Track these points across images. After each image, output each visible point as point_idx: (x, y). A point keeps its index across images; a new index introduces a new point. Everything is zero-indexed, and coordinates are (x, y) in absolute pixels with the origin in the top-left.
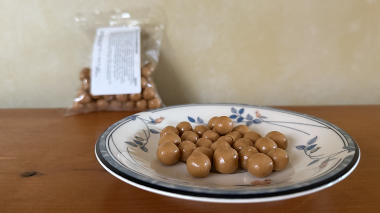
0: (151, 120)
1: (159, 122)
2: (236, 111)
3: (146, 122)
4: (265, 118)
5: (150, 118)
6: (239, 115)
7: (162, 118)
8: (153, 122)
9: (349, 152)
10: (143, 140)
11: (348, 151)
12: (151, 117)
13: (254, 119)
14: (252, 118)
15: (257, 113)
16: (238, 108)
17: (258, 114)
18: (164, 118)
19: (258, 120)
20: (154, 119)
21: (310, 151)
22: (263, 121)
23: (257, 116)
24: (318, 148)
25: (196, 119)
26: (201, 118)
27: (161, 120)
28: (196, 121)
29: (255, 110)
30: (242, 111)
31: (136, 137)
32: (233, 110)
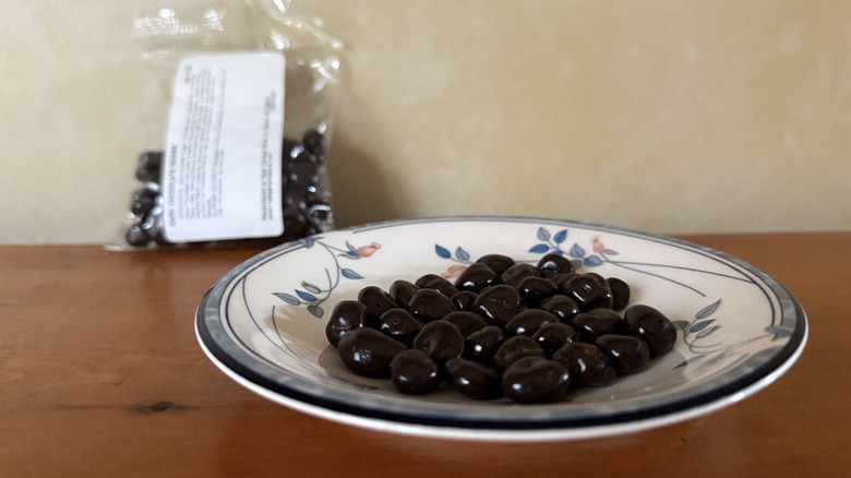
0: (348, 250)
1: (366, 255)
2: (549, 236)
3: (336, 253)
4: (614, 253)
5: (347, 244)
6: (555, 244)
7: (374, 247)
8: (353, 253)
9: (775, 339)
10: (320, 292)
11: (773, 336)
12: (350, 243)
13: (586, 256)
14: (584, 252)
15: (596, 241)
16: (554, 230)
17: (597, 245)
18: (380, 247)
19: (597, 257)
20: (357, 246)
21: (696, 334)
22: (608, 261)
23: (596, 249)
24: (715, 328)
25: (453, 251)
26: (464, 248)
27: (372, 250)
28: (453, 255)
29: (592, 234)
30: (561, 237)
31: (305, 285)
32: (542, 234)
